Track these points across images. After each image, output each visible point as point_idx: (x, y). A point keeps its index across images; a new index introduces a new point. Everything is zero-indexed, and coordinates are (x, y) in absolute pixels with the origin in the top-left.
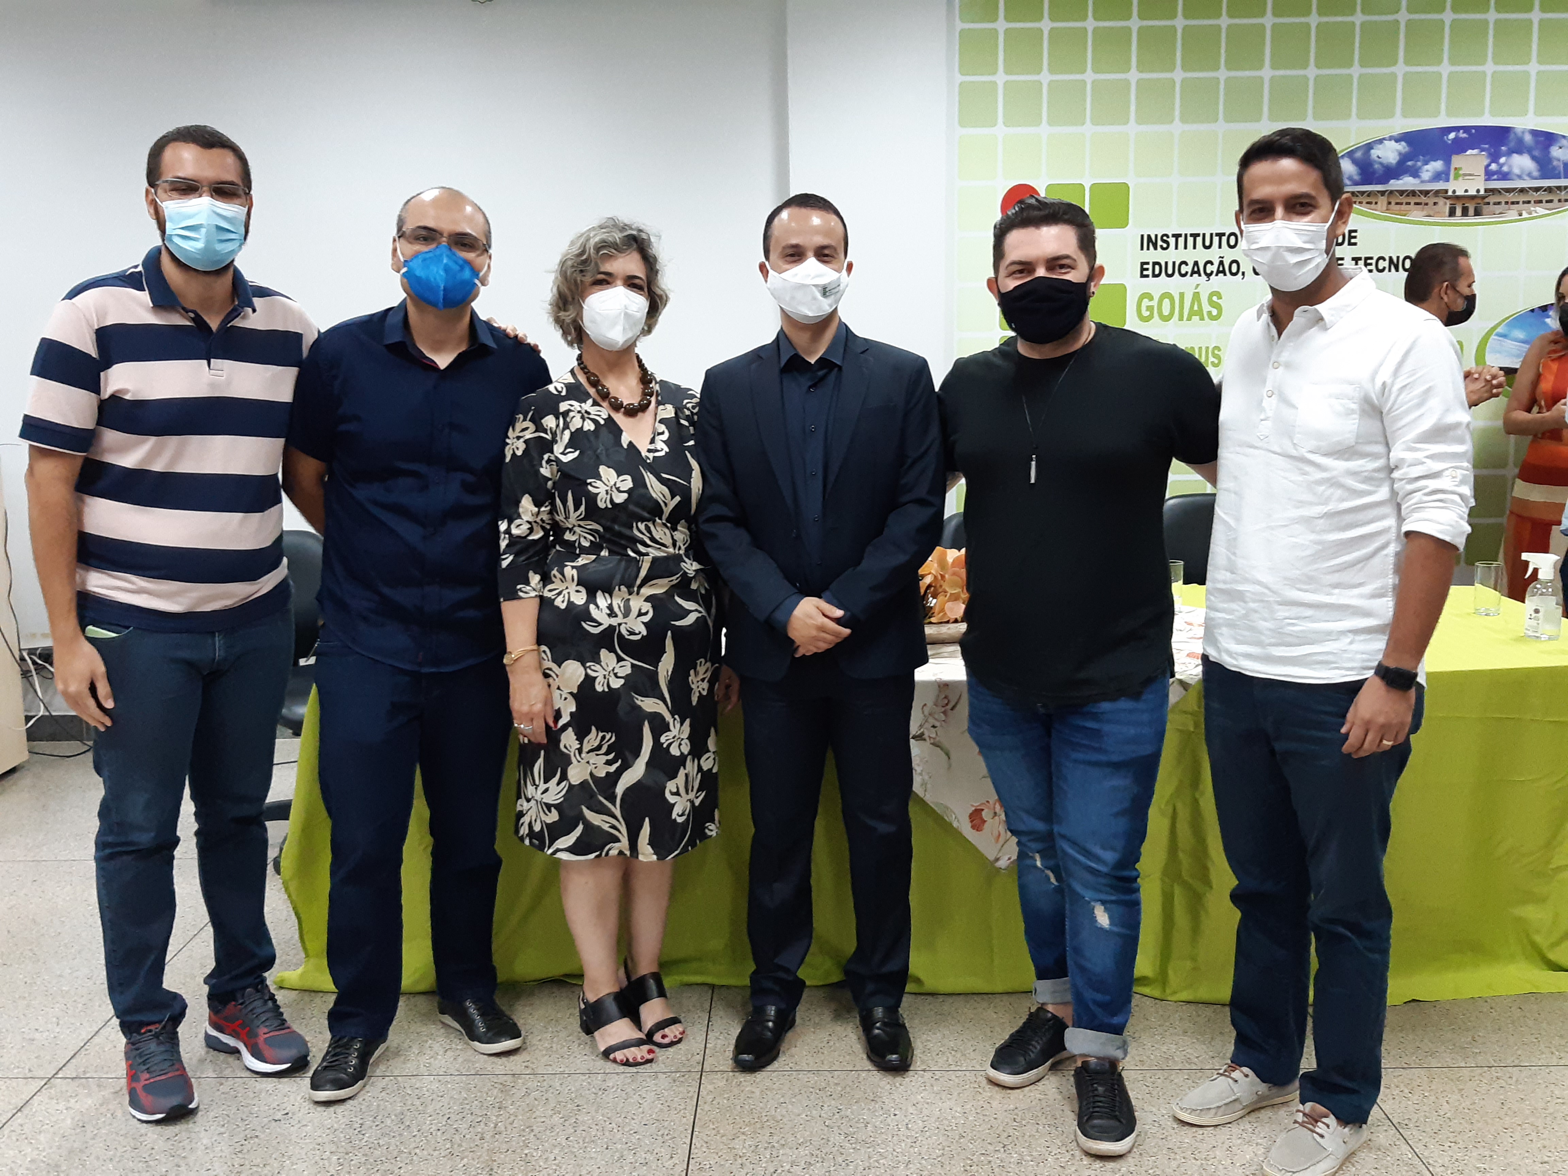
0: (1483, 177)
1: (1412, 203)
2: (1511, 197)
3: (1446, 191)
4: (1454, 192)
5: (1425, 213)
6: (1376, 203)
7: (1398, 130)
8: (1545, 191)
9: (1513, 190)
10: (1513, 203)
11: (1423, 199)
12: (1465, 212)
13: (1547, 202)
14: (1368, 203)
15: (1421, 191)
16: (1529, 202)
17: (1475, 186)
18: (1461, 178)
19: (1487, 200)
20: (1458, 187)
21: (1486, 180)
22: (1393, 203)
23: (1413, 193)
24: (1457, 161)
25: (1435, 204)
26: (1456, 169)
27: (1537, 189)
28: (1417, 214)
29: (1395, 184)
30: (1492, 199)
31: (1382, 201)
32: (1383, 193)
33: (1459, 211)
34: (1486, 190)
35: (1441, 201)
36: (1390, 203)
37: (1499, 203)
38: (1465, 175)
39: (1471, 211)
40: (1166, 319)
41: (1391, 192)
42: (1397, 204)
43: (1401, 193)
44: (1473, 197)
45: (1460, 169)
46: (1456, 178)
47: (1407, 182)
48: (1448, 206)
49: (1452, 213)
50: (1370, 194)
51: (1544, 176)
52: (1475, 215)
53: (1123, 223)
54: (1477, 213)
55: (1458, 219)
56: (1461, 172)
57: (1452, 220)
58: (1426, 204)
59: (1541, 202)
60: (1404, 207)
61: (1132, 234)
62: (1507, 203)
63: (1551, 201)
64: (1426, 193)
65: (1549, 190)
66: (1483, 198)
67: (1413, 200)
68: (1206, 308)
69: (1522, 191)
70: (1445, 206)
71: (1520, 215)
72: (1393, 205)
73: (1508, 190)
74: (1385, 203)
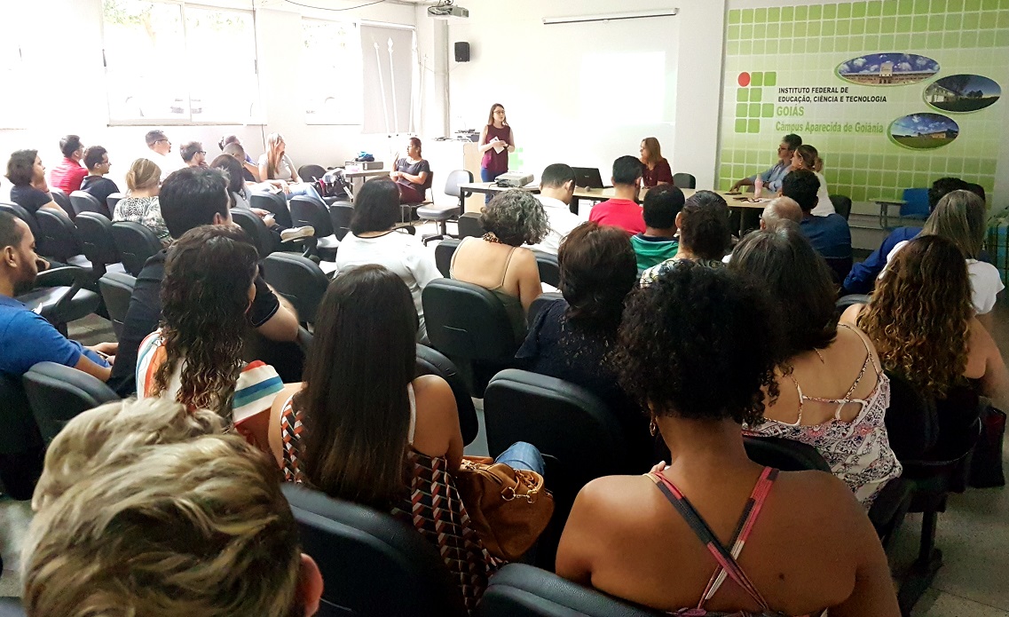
0: (892, 70)
1: (867, 79)
2: (901, 77)
3: (879, 75)
4: (881, 75)
5: (871, 83)
6: (855, 79)
7: (863, 55)
8: (914, 75)
9: (902, 75)
10: (902, 79)
11: (871, 78)
12: (885, 82)
14: (852, 79)
15: (870, 75)
16: (908, 79)
17: (889, 74)
18: (884, 71)
19: (893, 78)
20: (883, 73)
23: (867, 76)
24: (883, 65)
25: (875, 79)
26: (882, 68)
27: (911, 75)
28: (869, 83)
29: (861, 73)
30: (895, 78)
32: (857, 76)
33: (883, 82)
34: (892, 75)
35: (877, 78)
37: (897, 79)
39: (887, 82)
40: (786, 115)
41: (860, 75)
42: (862, 79)
43: (863, 75)
44: (888, 77)
45: (884, 67)
46: (882, 71)
49: (880, 82)
50: (853, 76)
51: (914, 70)
54: (889, 82)
55: (883, 84)
56: (884, 69)
57: (881, 85)
59: (912, 79)
60: (864, 80)
61: (777, 87)
62: (900, 79)
64: (872, 76)
68: (799, 111)
69: (906, 75)
70: (878, 80)
71: (905, 83)
72: (860, 80)
73: (900, 75)
74: (858, 79)
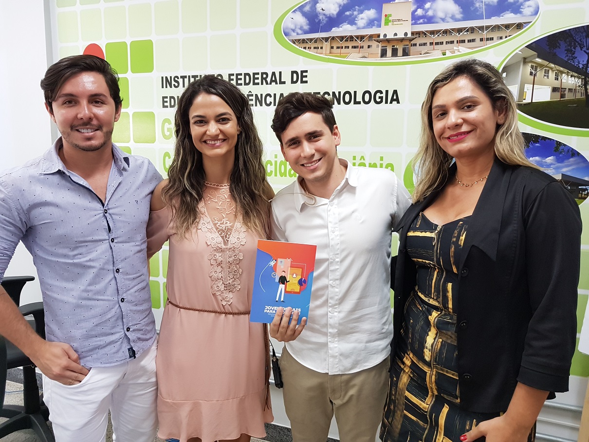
0: (410, 22)
1: (350, 47)
2: (436, 38)
3: (379, 36)
4: (385, 35)
5: (361, 55)
6: (322, 48)
8: (467, 31)
9: (438, 32)
10: (437, 44)
11: (359, 43)
12: (395, 53)
13: (469, 41)
14: (315, 48)
15: (357, 37)
16: (452, 42)
17: (403, 29)
18: (390, 24)
19: (413, 42)
20: (388, 31)
21: (412, 24)
22: (335, 48)
23: (351, 38)
24: (387, 9)
25: (369, 47)
26: (386, 16)
27: (459, 30)
29: (336, 32)
30: (418, 41)
31: (326, 45)
32: (326, 39)
33: (389, 52)
34: (413, 34)
35: (374, 44)
36: (332, 48)
37: (425, 44)
38: (395, 20)
39: (400, 52)
41: (333, 38)
42: (338, 48)
43: (342, 38)
44: (402, 40)
45: (390, 15)
46: (386, 24)
47: (345, 30)
48: (380, 48)
49: (384, 54)
50: (316, 40)
52: (403, 56)
53: (150, 69)
54: (406, 53)
55: (389, 59)
56: (390, 18)
57: (384, 60)
58: (362, 47)
59: (463, 41)
60: (344, 50)
61: (155, 77)
62: (431, 44)
63: (473, 40)
64: (362, 38)
65: (472, 30)
66: (411, 40)
67: (350, 44)
69: (446, 32)
70: (377, 48)
71: (444, 54)
72: (335, 50)
73: (433, 33)
74: (329, 47)
